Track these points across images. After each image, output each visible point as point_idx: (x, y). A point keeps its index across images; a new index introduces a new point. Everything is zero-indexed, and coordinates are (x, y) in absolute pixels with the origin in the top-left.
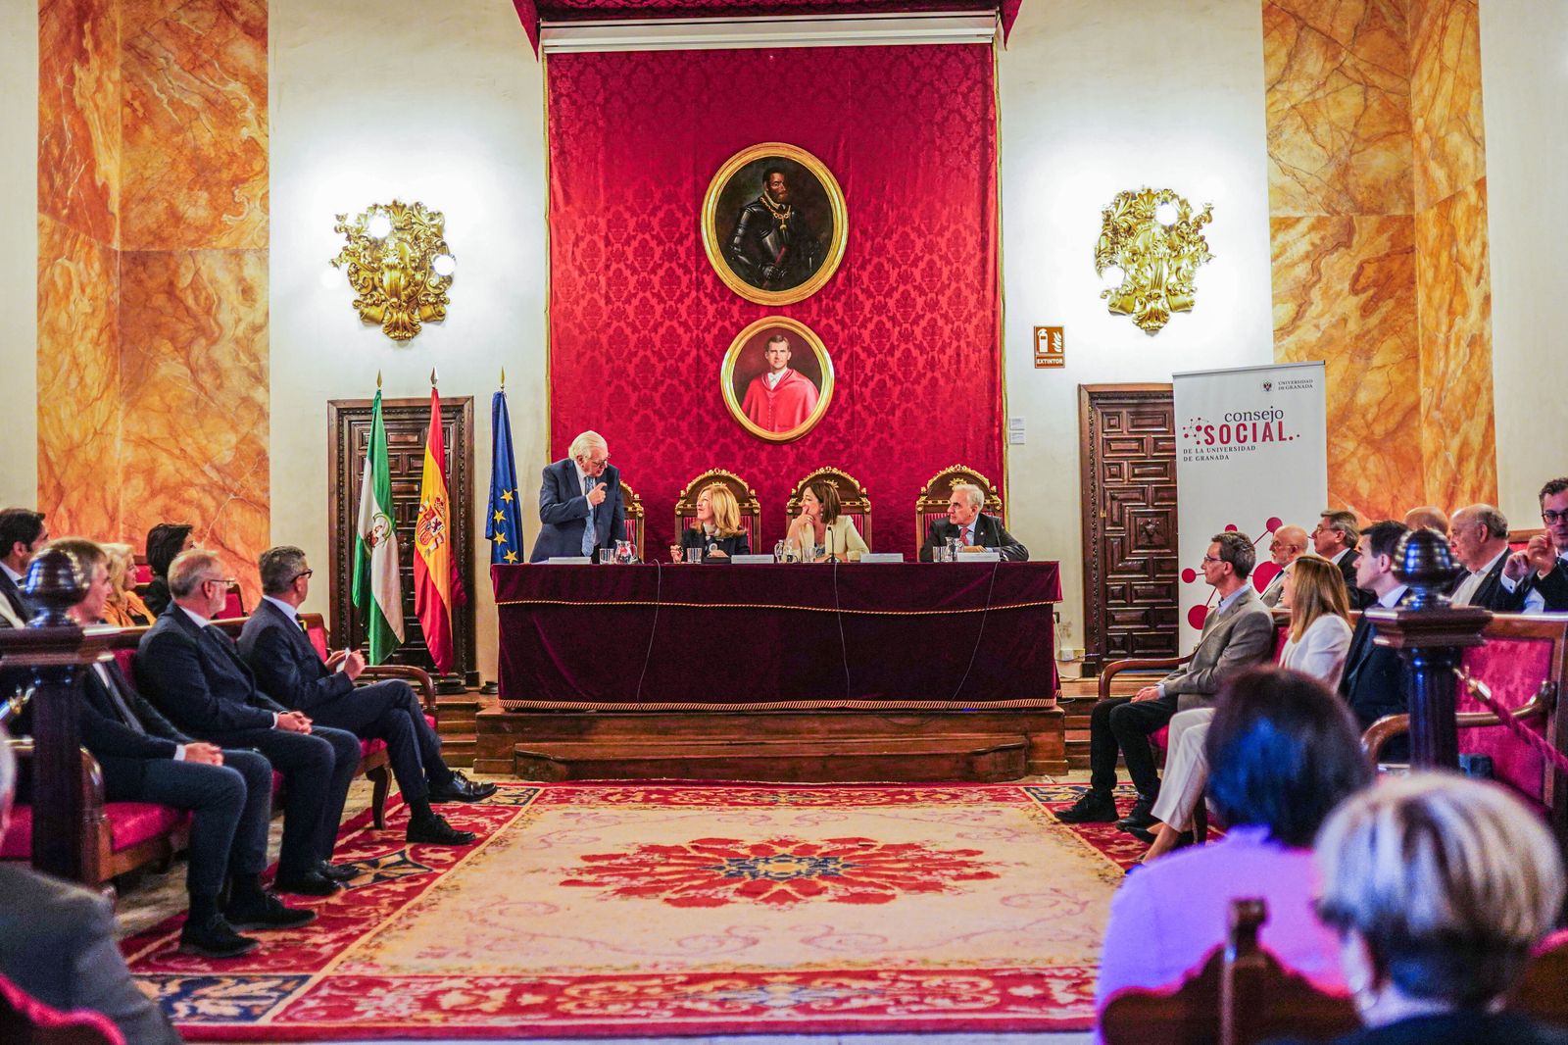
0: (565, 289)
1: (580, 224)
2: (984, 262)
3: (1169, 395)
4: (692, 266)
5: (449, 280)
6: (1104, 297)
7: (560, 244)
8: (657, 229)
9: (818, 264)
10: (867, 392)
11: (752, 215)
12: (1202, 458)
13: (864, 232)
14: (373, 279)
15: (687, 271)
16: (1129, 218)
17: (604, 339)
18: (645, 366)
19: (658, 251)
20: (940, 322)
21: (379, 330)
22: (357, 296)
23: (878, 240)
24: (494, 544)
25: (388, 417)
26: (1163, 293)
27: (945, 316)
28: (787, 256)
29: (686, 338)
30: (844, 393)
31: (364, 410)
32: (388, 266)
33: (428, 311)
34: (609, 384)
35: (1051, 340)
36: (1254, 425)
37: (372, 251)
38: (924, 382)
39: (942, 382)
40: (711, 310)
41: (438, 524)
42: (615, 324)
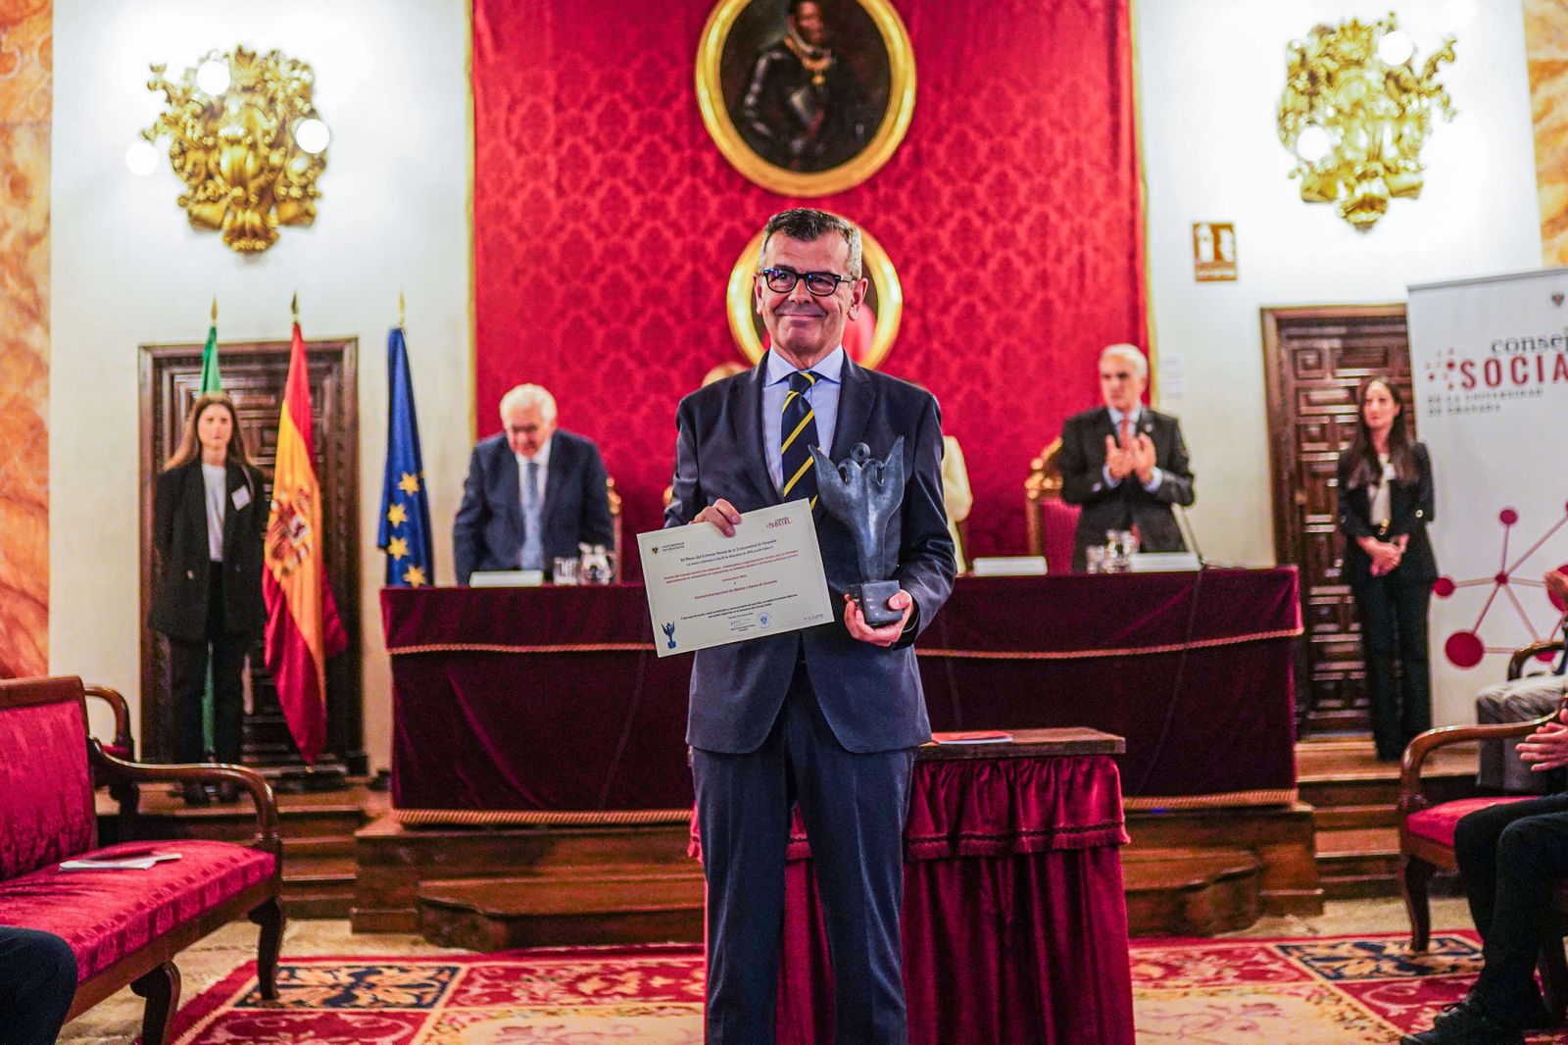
0: (494, 175)
1: (518, 81)
2: (1115, 129)
3: (1402, 319)
4: (684, 140)
5: (320, 163)
6: (1292, 177)
7: (487, 110)
8: (631, 86)
9: (871, 134)
10: (948, 322)
11: (772, 63)
12: (1458, 410)
13: (938, 87)
14: (206, 164)
15: (677, 146)
16: (1327, 61)
17: (554, 249)
18: (616, 289)
19: (633, 119)
20: (1054, 217)
21: (216, 240)
22: (184, 189)
23: (959, 98)
24: (390, 557)
25: (228, 368)
26: (1381, 170)
27: (1061, 210)
28: (824, 125)
29: (676, 245)
30: (914, 324)
31: (192, 360)
32: (227, 140)
33: (290, 210)
34: (562, 314)
35: (1217, 241)
36: (1539, 359)
37: (206, 123)
38: (1033, 306)
39: (1059, 305)
40: (714, 203)
41: (300, 527)
42: (570, 226)
